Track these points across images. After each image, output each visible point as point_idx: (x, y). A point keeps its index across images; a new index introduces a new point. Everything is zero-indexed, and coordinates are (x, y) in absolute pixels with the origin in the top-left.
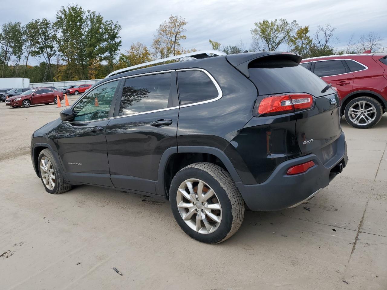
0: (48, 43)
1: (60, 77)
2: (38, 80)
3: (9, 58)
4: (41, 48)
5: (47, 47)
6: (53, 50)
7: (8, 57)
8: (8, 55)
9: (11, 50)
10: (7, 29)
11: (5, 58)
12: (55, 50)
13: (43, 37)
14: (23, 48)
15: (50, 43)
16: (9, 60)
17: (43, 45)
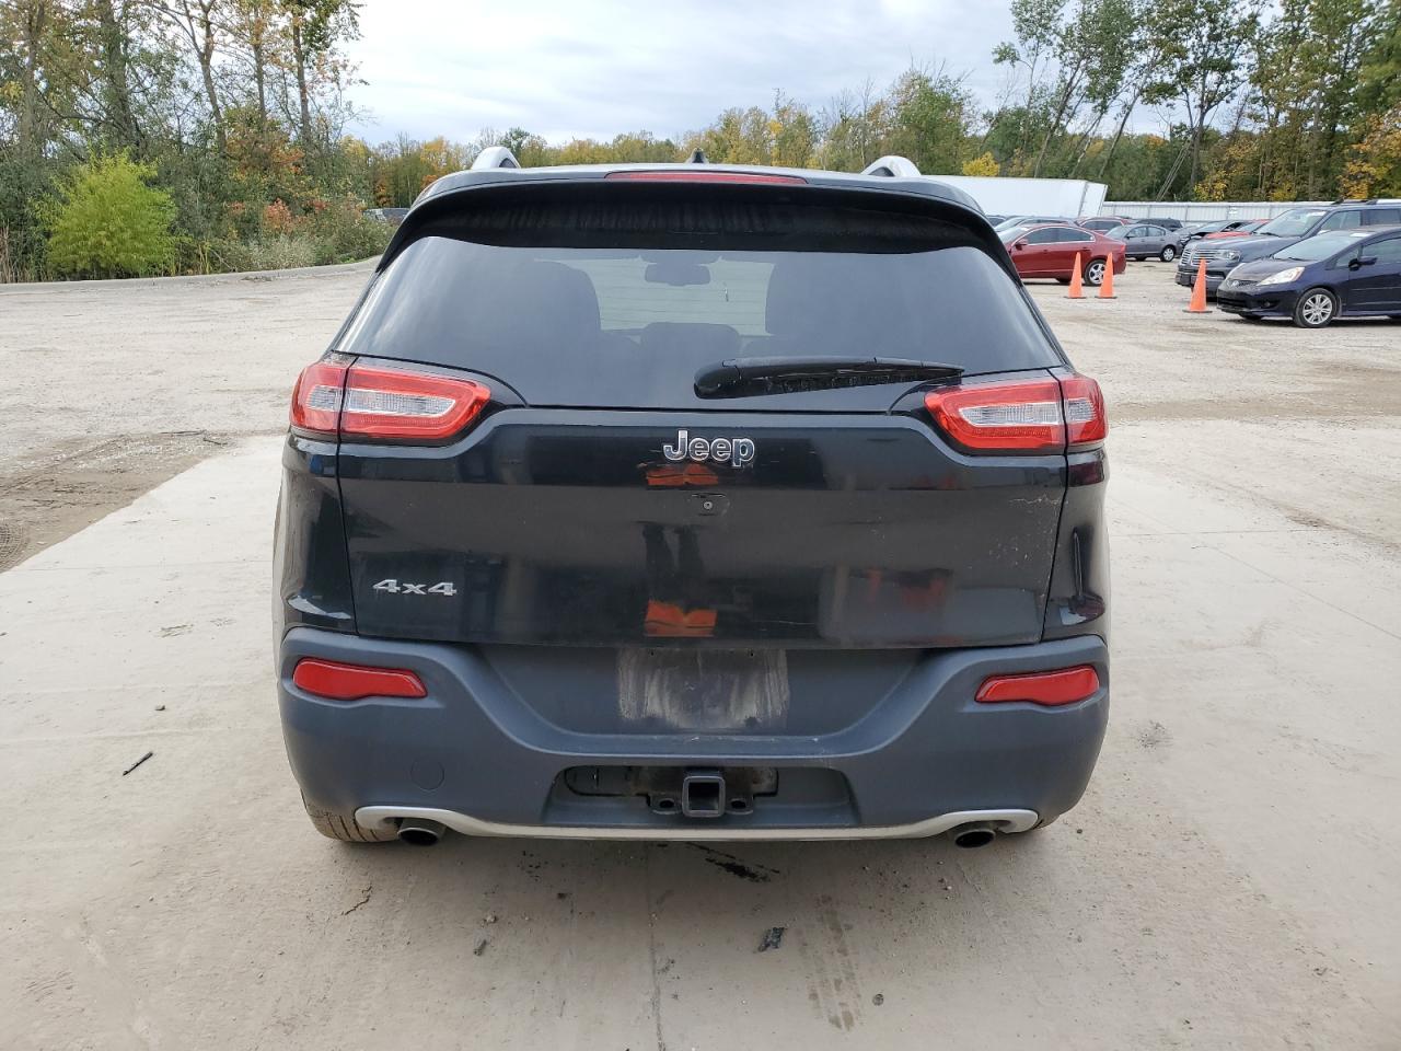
0: (1217, 52)
1: (1221, 186)
2: (1139, 190)
3: (1074, 113)
4: (1186, 75)
5: (1209, 65)
6: (1230, 77)
7: (1070, 108)
8: (1073, 102)
9: (1086, 82)
10: (1094, 10)
11: (1062, 112)
12: (1237, 78)
13: (1205, 31)
14: (1127, 74)
15: (1224, 50)
16: (1071, 116)
17: (1196, 59)
